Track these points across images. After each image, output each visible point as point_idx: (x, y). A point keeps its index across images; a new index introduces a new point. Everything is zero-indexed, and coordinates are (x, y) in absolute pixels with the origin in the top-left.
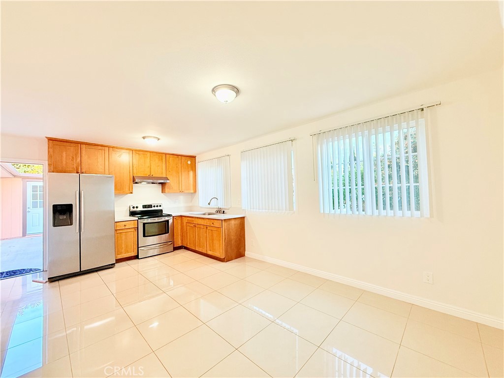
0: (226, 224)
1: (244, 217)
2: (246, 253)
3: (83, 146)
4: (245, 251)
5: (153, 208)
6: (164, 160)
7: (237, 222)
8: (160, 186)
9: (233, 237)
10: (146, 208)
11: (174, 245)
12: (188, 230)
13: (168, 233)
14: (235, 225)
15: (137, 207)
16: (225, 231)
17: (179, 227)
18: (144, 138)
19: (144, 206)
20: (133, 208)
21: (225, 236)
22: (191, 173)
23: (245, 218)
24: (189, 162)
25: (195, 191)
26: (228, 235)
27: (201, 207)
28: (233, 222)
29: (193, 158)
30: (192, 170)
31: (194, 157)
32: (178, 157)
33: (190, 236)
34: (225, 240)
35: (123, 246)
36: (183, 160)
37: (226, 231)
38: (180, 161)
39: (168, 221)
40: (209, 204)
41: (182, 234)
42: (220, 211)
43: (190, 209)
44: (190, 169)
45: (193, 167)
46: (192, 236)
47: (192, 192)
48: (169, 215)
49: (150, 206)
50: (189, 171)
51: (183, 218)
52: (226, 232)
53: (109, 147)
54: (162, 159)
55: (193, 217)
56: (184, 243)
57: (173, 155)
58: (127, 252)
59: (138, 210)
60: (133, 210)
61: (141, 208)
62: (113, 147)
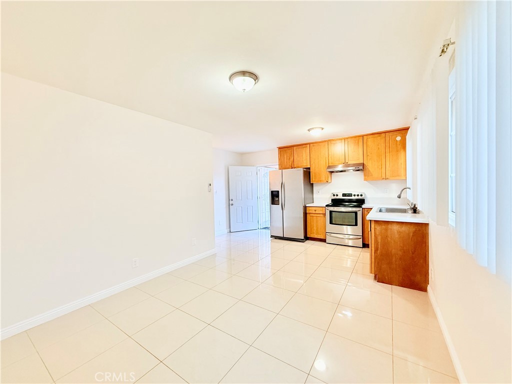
0: (378, 228)
1: (426, 225)
3: (295, 148)
5: (352, 198)
6: (361, 143)
9: (396, 251)
13: (356, 225)
15: (337, 195)
16: (376, 238)
18: (309, 130)
19: (344, 195)
20: (334, 195)
21: (377, 244)
23: (429, 227)
24: (399, 138)
29: (405, 130)
31: (407, 129)
32: (381, 136)
34: (376, 251)
35: (315, 228)
36: (387, 138)
37: (379, 238)
38: (383, 140)
39: (356, 213)
40: (399, 197)
44: (399, 147)
49: (350, 195)
50: (398, 152)
52: (379, 240)
53: (310, 144)
54: (358, 143)
57: (373, 134)
58: (317, 233)
59: (338, 197)
60: (334, 198)
61: (340, 197)
62: (313, 143)
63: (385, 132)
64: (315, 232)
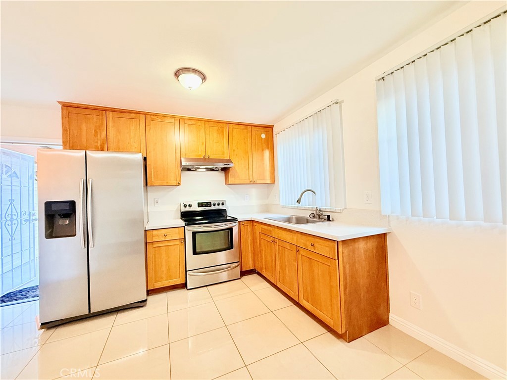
0: (346, 251)
1: (385, 234)
2: (392, 316)
3: (110, 114)
4: (388, 311)
5: (213, 208)
6: (225, 133)
7: (371, 244)
8: (222, 174)
9: (363, 281)
10: (202, 206)
11: (241, 268)
12: (263, 245)
13: (232, 248)
14: (366, 251)
15: (190, 206)
16: (344, 267)
17: (250, 238)
19: (200, 205)
20: (185, 206)
21: (345, 279)
22: (267, 153)
23: (388, 237)
24: (263, 136)
25: (273, 182)
26: (352, 277)
27: (283, 207)
28: (362, 245)
29: (269, 128)
30: (268, 148)
31: (271, 127)
32: (246, 129)
33: (265, 256)
34: (345, 290)
35: (164, 268)
36: (253, 133)
37: (347, 266)
38: (249, 134)
39: (231, 229)
40: (298, 201)
41: (254, 251)
42: (320, 216)
43: (266, 209)
44: (264, 145)
45: (270, 144)
46: (269, 258)
47: (269, 181)
48: (234, 220)
49: (208, 204)
50: (263, 150)
51: (255, 224)
52: (347, 271)
53: (145, 114)
54: (223, 132)
55: (270, 225)
56: (257, 265)
57: (239, 124)
58: (170, 277)
59: (191, 209)
60: (184, 210)
61: (195, 208)
62: (151, 114)
63: (252, 126)
64: (164, 276)
